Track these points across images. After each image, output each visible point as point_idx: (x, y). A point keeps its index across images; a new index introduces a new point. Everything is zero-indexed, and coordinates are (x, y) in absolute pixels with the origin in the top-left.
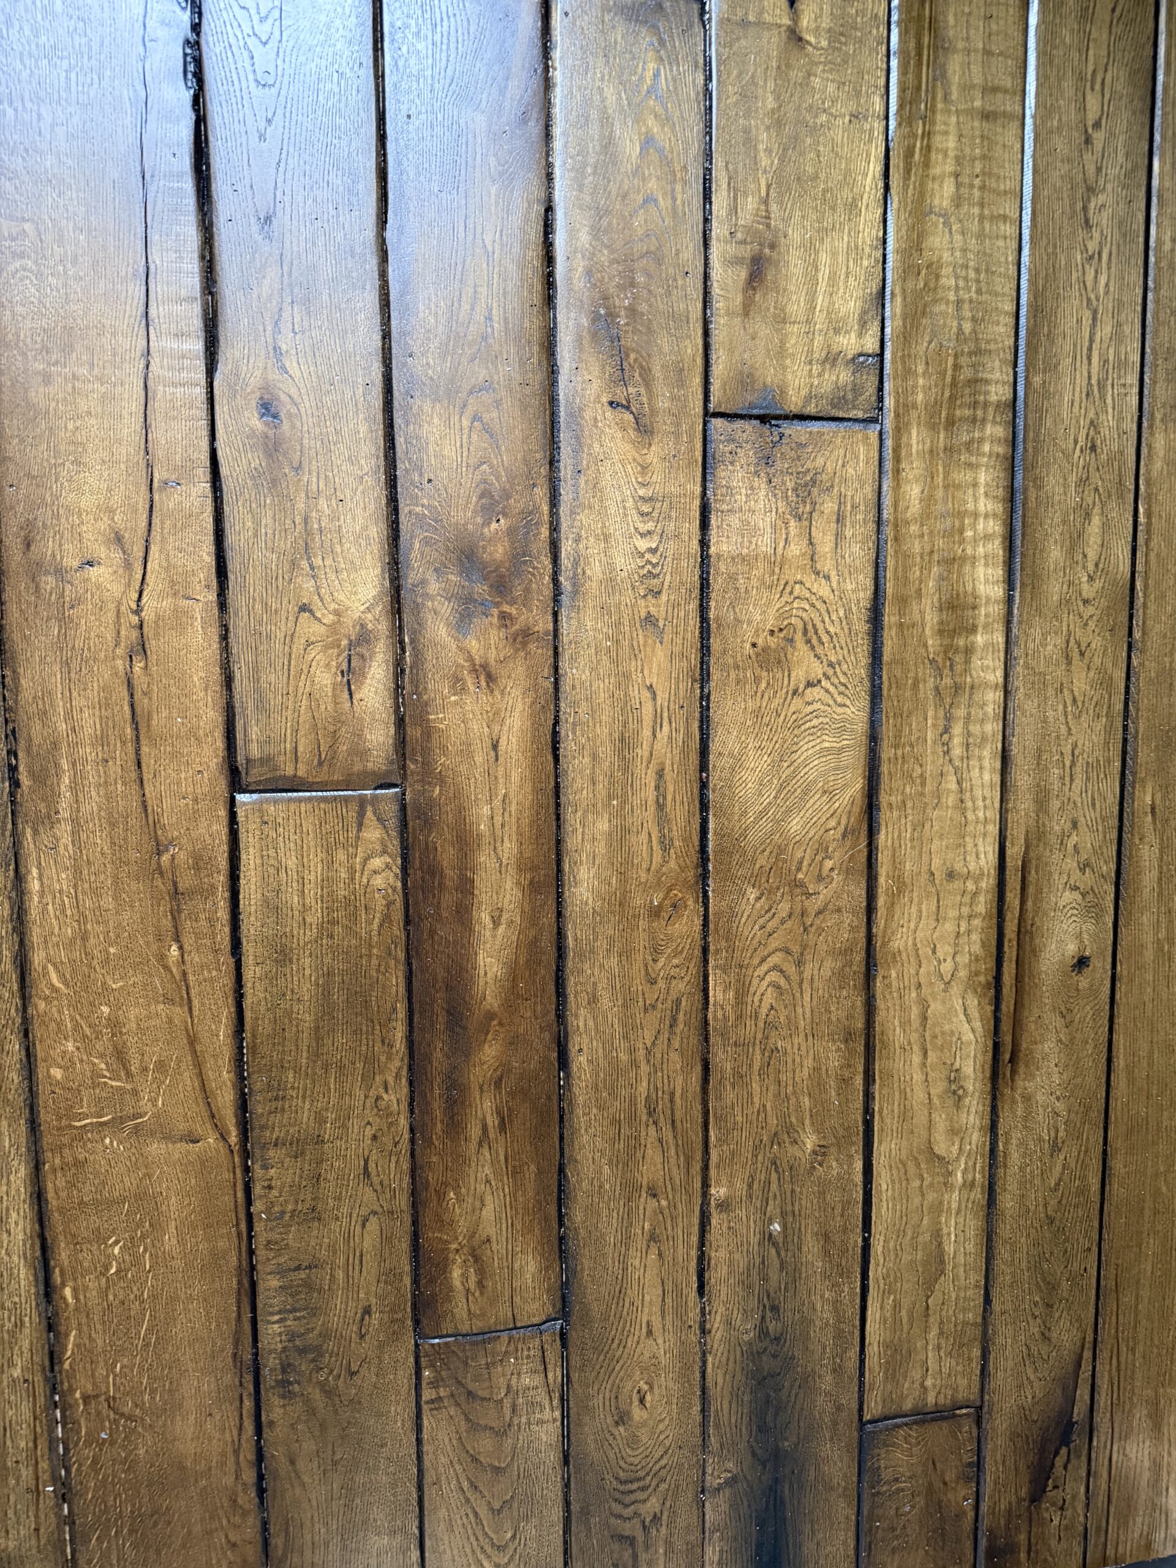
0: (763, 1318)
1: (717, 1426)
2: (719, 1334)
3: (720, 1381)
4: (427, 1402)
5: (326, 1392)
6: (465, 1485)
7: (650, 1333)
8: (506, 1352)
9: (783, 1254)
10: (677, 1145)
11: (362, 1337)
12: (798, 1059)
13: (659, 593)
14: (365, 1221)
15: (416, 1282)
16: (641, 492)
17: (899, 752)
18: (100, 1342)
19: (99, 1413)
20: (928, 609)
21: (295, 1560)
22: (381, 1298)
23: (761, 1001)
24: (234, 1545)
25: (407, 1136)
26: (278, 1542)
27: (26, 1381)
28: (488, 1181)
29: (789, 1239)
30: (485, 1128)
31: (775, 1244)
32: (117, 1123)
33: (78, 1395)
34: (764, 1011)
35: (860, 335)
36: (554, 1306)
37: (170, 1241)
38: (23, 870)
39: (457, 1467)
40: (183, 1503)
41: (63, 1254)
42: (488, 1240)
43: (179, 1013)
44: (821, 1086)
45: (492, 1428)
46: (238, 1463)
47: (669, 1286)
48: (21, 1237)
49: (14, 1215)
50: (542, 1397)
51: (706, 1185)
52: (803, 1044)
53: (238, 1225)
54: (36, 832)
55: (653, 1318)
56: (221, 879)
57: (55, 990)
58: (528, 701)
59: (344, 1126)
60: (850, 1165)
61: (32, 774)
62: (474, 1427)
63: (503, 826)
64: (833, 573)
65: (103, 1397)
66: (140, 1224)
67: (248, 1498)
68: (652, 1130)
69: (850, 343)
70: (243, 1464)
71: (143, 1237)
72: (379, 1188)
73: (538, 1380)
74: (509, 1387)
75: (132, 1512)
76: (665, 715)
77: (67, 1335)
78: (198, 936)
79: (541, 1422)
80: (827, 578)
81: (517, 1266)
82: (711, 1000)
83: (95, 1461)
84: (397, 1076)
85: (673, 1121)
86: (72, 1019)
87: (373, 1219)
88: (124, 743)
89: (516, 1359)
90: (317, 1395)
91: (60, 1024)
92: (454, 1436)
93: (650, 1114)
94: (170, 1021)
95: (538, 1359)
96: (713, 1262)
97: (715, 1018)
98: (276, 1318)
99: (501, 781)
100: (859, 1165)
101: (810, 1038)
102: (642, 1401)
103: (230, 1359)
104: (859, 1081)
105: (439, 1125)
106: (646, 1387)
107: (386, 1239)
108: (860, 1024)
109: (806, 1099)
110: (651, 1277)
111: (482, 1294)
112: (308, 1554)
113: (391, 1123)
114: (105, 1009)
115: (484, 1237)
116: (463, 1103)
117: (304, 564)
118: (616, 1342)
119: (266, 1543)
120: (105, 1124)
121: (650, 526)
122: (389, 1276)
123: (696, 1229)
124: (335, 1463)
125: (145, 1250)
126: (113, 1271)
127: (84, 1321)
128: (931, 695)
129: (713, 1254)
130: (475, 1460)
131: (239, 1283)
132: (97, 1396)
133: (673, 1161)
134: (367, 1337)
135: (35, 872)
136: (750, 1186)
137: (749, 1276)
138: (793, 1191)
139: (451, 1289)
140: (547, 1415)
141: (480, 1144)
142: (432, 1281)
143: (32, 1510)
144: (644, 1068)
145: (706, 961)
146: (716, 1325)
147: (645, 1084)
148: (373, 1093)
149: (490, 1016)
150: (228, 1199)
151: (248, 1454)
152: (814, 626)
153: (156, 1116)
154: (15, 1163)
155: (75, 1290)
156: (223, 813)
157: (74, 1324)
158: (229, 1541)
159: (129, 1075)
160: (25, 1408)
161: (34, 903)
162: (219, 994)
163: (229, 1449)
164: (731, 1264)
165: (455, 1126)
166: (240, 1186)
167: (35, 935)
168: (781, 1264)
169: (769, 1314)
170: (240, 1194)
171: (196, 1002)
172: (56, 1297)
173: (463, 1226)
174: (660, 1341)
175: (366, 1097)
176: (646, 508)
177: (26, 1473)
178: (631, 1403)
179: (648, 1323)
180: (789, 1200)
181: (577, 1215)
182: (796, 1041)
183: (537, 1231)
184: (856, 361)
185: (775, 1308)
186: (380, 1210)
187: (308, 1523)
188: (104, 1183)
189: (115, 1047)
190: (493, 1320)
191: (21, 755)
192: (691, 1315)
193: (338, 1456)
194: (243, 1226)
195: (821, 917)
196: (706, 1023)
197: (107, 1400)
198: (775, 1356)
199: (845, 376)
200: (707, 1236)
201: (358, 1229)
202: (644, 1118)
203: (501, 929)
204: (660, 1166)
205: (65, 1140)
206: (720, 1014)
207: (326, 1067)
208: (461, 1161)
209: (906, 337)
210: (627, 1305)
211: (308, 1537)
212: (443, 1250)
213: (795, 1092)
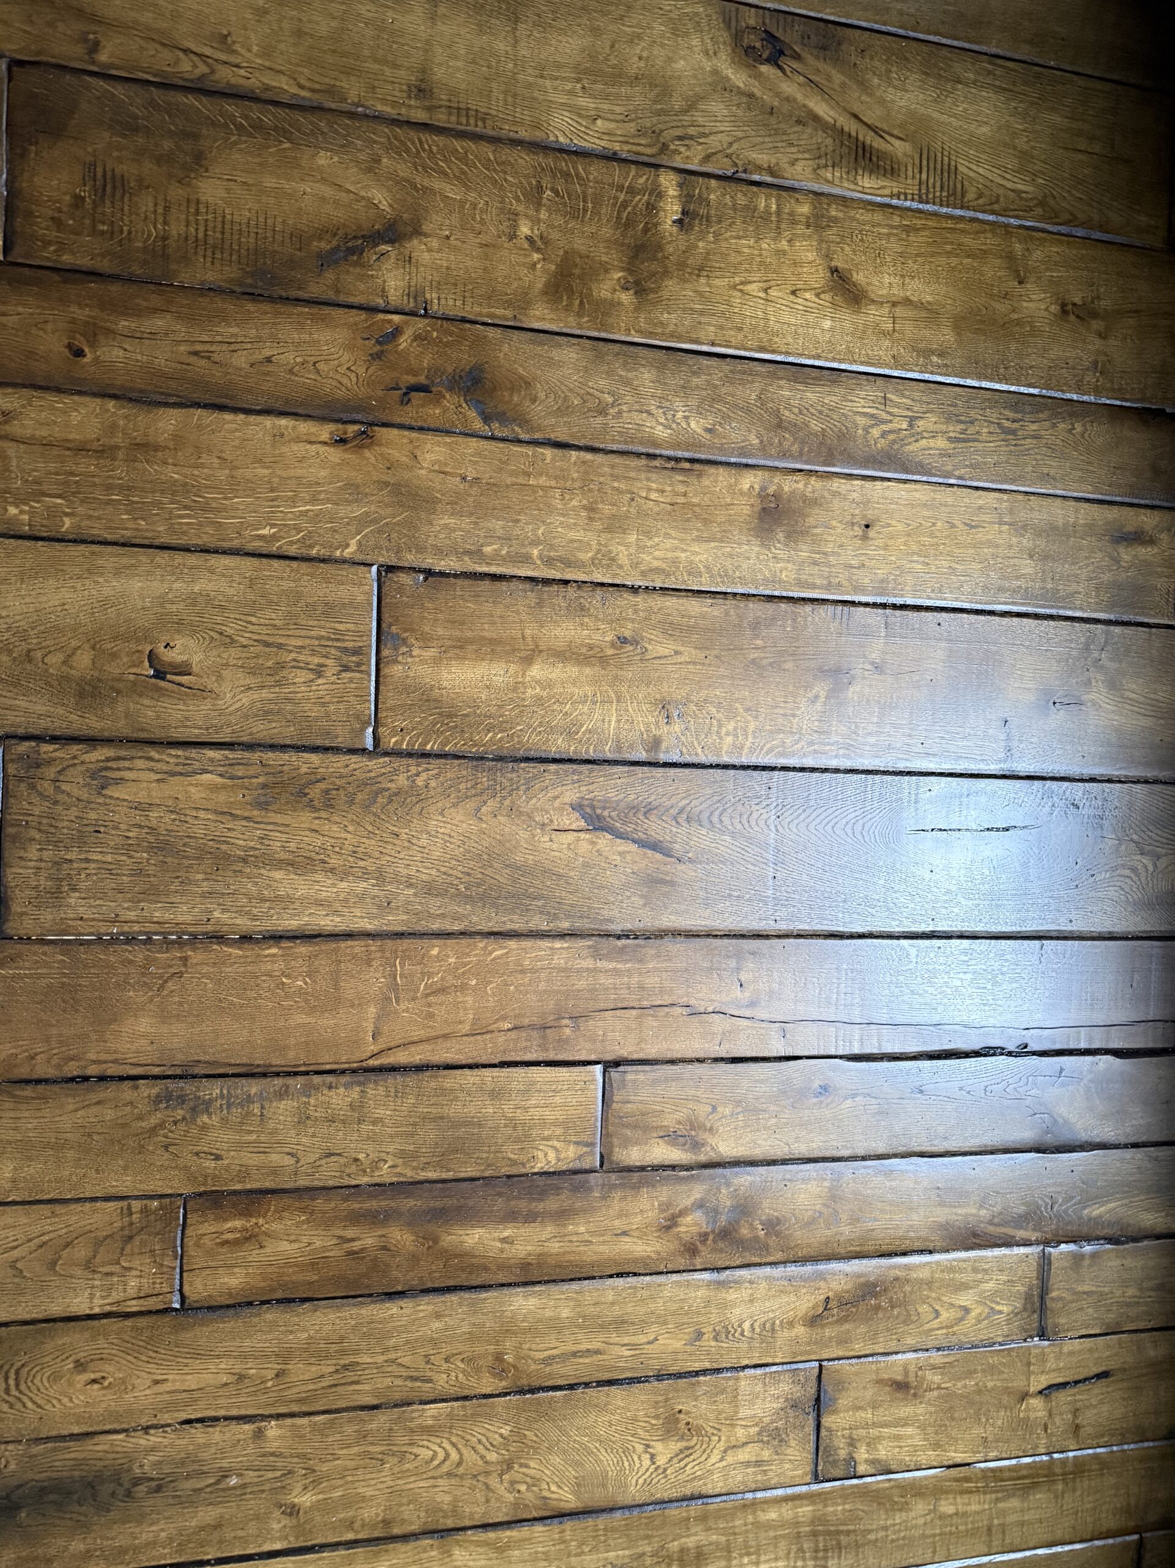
0: (152, 1479)
1: (55, 1449)
2: (142, 1442)
3: (97, 1448)
4: (129, 1205)
5: (155, 1127)
6: (46, 1238)
7: (157, 1382)
8: (162, 1265)
9: (209, 1489)
10: (316, 1390)
11: (197, 1154)
12: (373, 1482)
13: (717, 1340)
14: (292, 1155)
15: (235, 1193)
16: (777, 1322)
17: (601, 1533)
18: (228, 970)
19: (171, 966)
20: (698, 1538)
21: (7, 1104)
22: (227, 1168)
23: (423, 1446)
24: (32, 1058)
25: (354, 1183)
26: (28, 1091)
27: (209, 920)
28: (309, 1244)
29: (221, 1494)
30: (353, 1240)
31: (218, 1482)
32: (395, 987)
33: (189, 953)
34: (415, 1450)
35: (866, 1461)
36: (197, 1301)
37: (301, 1019)
38: (567, 938)
39: (64, 1231)
40: (79, 1021)
41: (303, 949)
42: (261, 1247)
43: (466, 1028)
44: (348, 1506)
45: (94, 1257)
46: (105, 1062)
47: (196, 1395)
48: (322, 923)
49: (339, 919)
50: (115, 1296)
51: (279, 1416)
52: (384, 1486)
53: (304, 1064)
54: (589, 947)
55: (169, 1384)
56: (552, 1056)
57: (490, 953)
58: (652, 1255)
59: (369, 1138)
60: (280, 1539)
61: (625, 947)
62: (98, 1243)
63: (571, 1241)
64: (724, 1463)
65: (184, 969)
66: (317, 998)
67: (72, 1069)
68: (331, 1369)
69: (862, 1454)
70: (104, 1066)
71: (306, 1001)
72: (318, 1163)
73: (132, 1292)
74: (130, 1269)
75: (80, 985)
76: (638, 1352)
77: (240, 949)
78: (516, 1041)
79: (92, 1297)
80: (721, 1460)
81: (236, 1270)
82: (428, 1406)
83: (131, 962)
84: (400, 1175)
85: (336, 1385)
86: (470, 962)
87: (292, 1161)
88: (639, 1000)
89: (155, 1274)
90: (154, 1121)
91: (468, 955)
92: (95, 1226)
93: (345, 1365)
94: (461, 1022)
95: (151, 1292)
96: (211, 1429)
97: (413, 1411)
98: (225, 1092)
99: (601, 1239)
100: (278, 1546)
101: (389, 1490)
102: (94, 1381)
103: (196, 1058)
104: (350, 1536)
105: (359, 1206)
106: (106, 1383)
107: (274, 1171)
108: (396, 1531)
109: (340, 1494)
110: (208, 1379)
111: (217, 1244)
112: (12, 1114)
113: (365, 1172)
114: (474, 982)
115: (264, 1243)
116: (373, 1223)
117: (739, 1109)
118: (154, 1355)
119: (27, 1082)
120: (395, 978)
121: (758, 1330)
122: (244, 1173)
123: (243, 1412)
124: (89, 1135)
125: (296, 1002)
126: (284, 980)
127: (249, 960)
128: (639, 1550)
129: (218, 1429)
130: (67, 1245)
131: (258, 1066)
132: (185, 965)
133: (304, 1388)
134: (195, 1158)
135: (566, 945)
136: (272, 1454)
137: (193, 1461)
138: (263, 1491)
139: (225, 1220)
140: (98, 1301)
141: (340, 1237)
142: (234, 1205)
143: (100, 917)
144: (380, 1359)
145: (457, 1399)
146: (152, 1438)
147: (369, 1360)
148: (390, 1158)
149: (436, 1241)
150: (327, 1059)
151: (112, 1070)
152: (691, 1454)
153: (396, 1012)
154: (376, 923)
155: (274, 955)
156: (593, 1057)
157: (248, 953)
158: (36, 1054)
159: (427, 995)
160: (188, 918)
161: (546, 944)
162: (475, 1054)
163: (119, 1056)
164: (207, 1445)
165: (355, 1218)
166: (335, 1067)
167: (527, 943)
168: (200, 1489)
169: (154, 1484)
170: (328, 1067)
171: (472, 1039)
172: (272, 942)
173: (276, 1226)
174: (148, 1392)
175: (388, 1153)
176: (768, 1325)
177: (132, 915)
178: (94, 1372)
179: (167, 1380)
180: (256, 1489)
181: (270, 1315)
182: (388, 1479)
183: (262, 1285)
184: (851, 1460)
185: (159, 1489)
186: (300, 1165)
187: (40, 1114)
188: (352, 976)
189: (448, 987)
190: (192, 1253)
191: (636, 941)
192: (166, 1416)
193: (95, 1137)
194: (302, 1069)
195: (484, 1488)
196: (409, 1404)
197: (181, 972)
198: (113, 1494)
199: (843, 1454)
200: (234, 1422)
201: (287, 1150)
202: (342, 1362)
203: (499, 1244)
204: (301, 1378)
205: (388, 955)
206: (416, 1414)
207: (414, 1124)
208: (327, 1223)
209: (865, 1493)
210: (186, 1361)
211: (27, 1114)
212: (259, 1212)
213: (347, 1483)
